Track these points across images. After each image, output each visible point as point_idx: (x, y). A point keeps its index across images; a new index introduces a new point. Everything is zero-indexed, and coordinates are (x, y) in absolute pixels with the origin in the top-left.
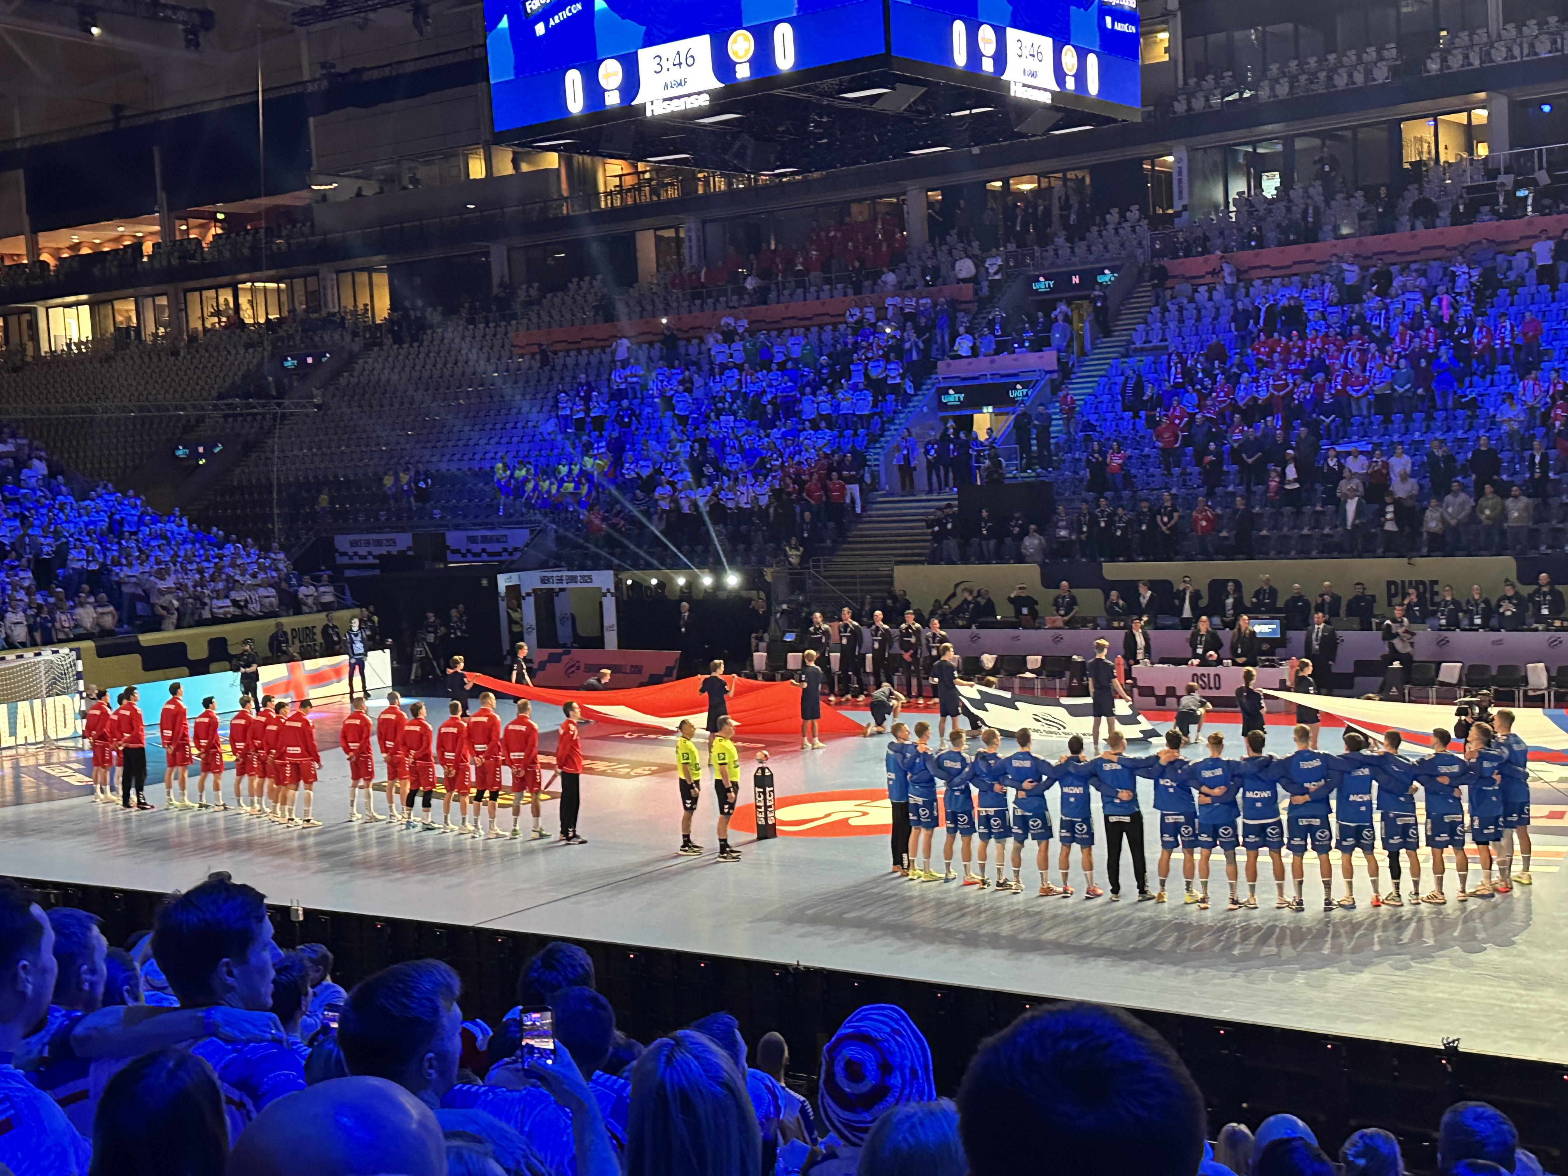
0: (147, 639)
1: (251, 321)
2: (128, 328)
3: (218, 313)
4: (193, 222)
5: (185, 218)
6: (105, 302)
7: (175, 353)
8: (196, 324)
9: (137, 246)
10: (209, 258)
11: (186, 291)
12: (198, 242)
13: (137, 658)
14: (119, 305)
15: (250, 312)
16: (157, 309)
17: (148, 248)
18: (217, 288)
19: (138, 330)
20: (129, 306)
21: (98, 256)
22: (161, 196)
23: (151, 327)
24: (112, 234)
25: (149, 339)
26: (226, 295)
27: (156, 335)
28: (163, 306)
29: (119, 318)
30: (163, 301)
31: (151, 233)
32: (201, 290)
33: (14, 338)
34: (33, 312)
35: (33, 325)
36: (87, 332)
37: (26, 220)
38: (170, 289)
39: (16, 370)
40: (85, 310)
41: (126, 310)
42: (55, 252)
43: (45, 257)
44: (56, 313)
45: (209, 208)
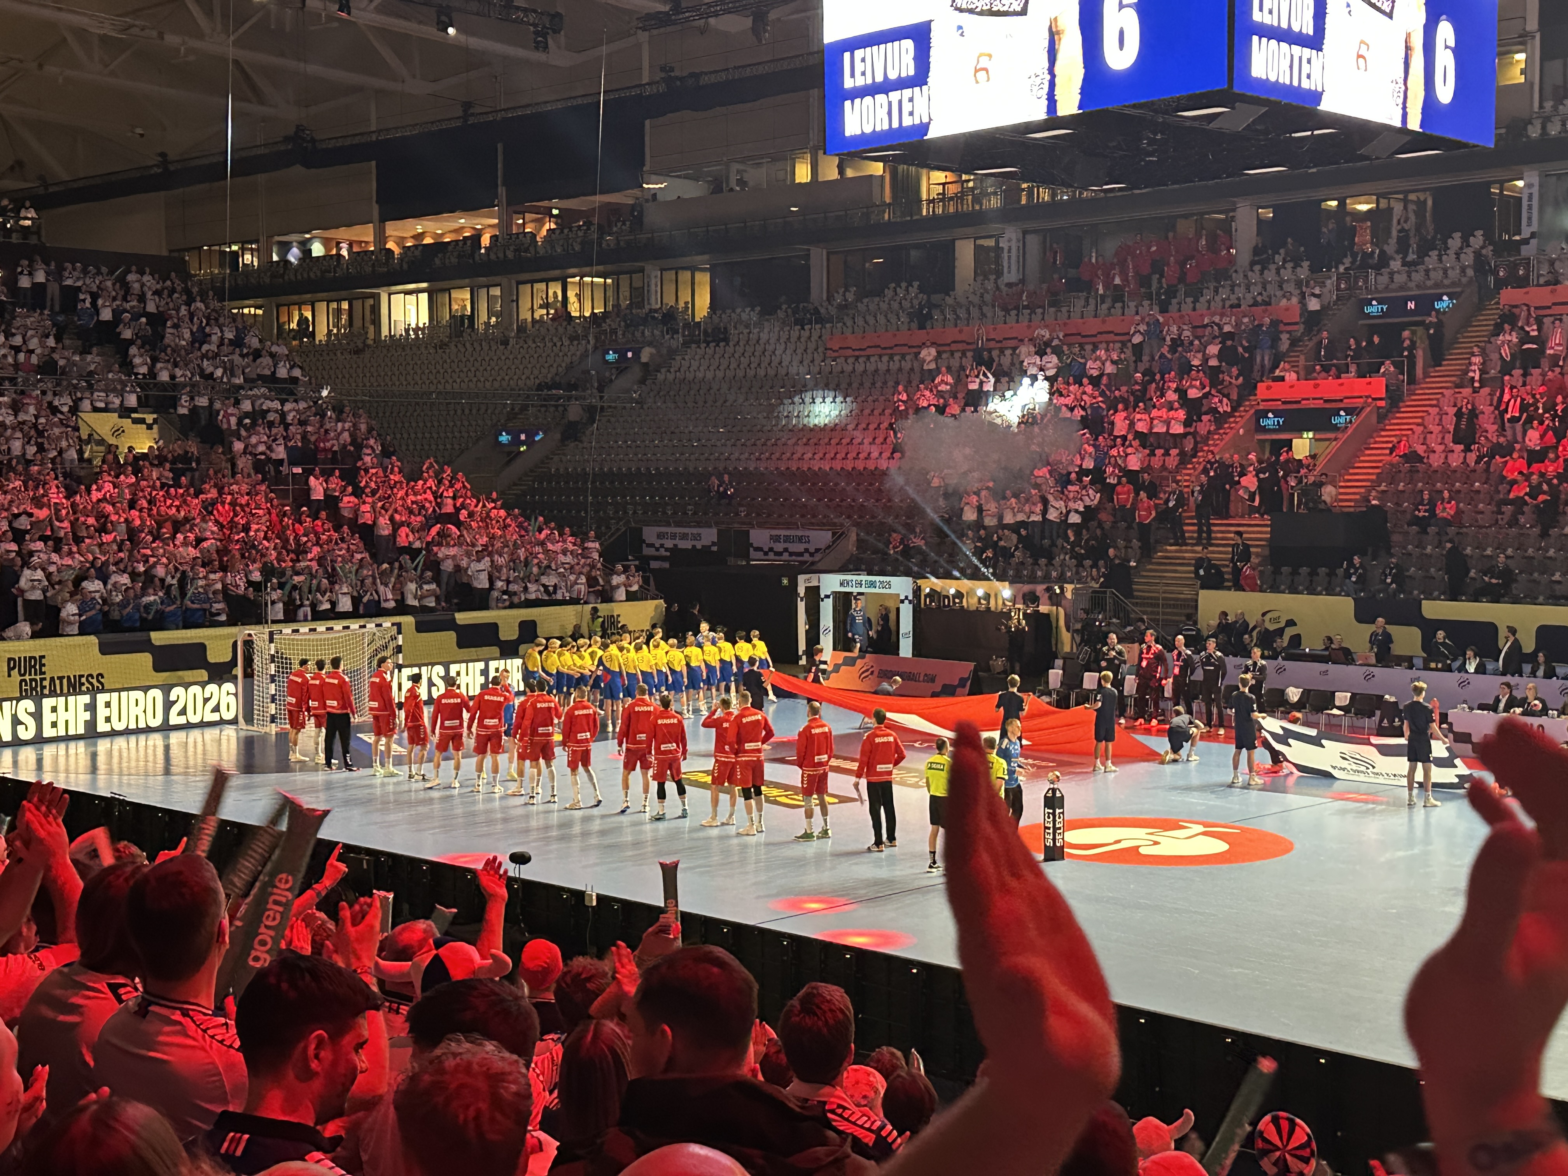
0: (463, 618)
1: (578, 314)
2: (463, 317)
3: (546, 306)
4: (529, 216)
5: (522, 213)
6: (443, 290)
7: (505, 343)
8: (525, 315)
9: (476, 238)
10: (542, 252)
11: (519, 283)
12: (533, 235)
13: (452, 636)
14: (455, 294)
15: (577, 305)
16: (491, 300)
17: (486, 240)
18: (547, 281)
19: (472, 317)
20: (465, 295)
21: (439, 247)
22: (502, 191)
23: (483, 316)
24: (455, 226)
25: (482, 328)
26: (555, 289)
27: (487, 324)
28: (495, 297)
29: (455, 307)
30: (496, 291)
31: (490, 226)
32: (532, 282)
33: (357, 323)
34: (377, 297)
35: (376, 310)
36: (424, 319)
37: (376, 208)
38: (504, 280)
39: (358, 352)
40: (424, 297)
41: (461, 299)
42: (400, 241)
43: (391, 245)
44: (397, 299)
45: (545, 203)
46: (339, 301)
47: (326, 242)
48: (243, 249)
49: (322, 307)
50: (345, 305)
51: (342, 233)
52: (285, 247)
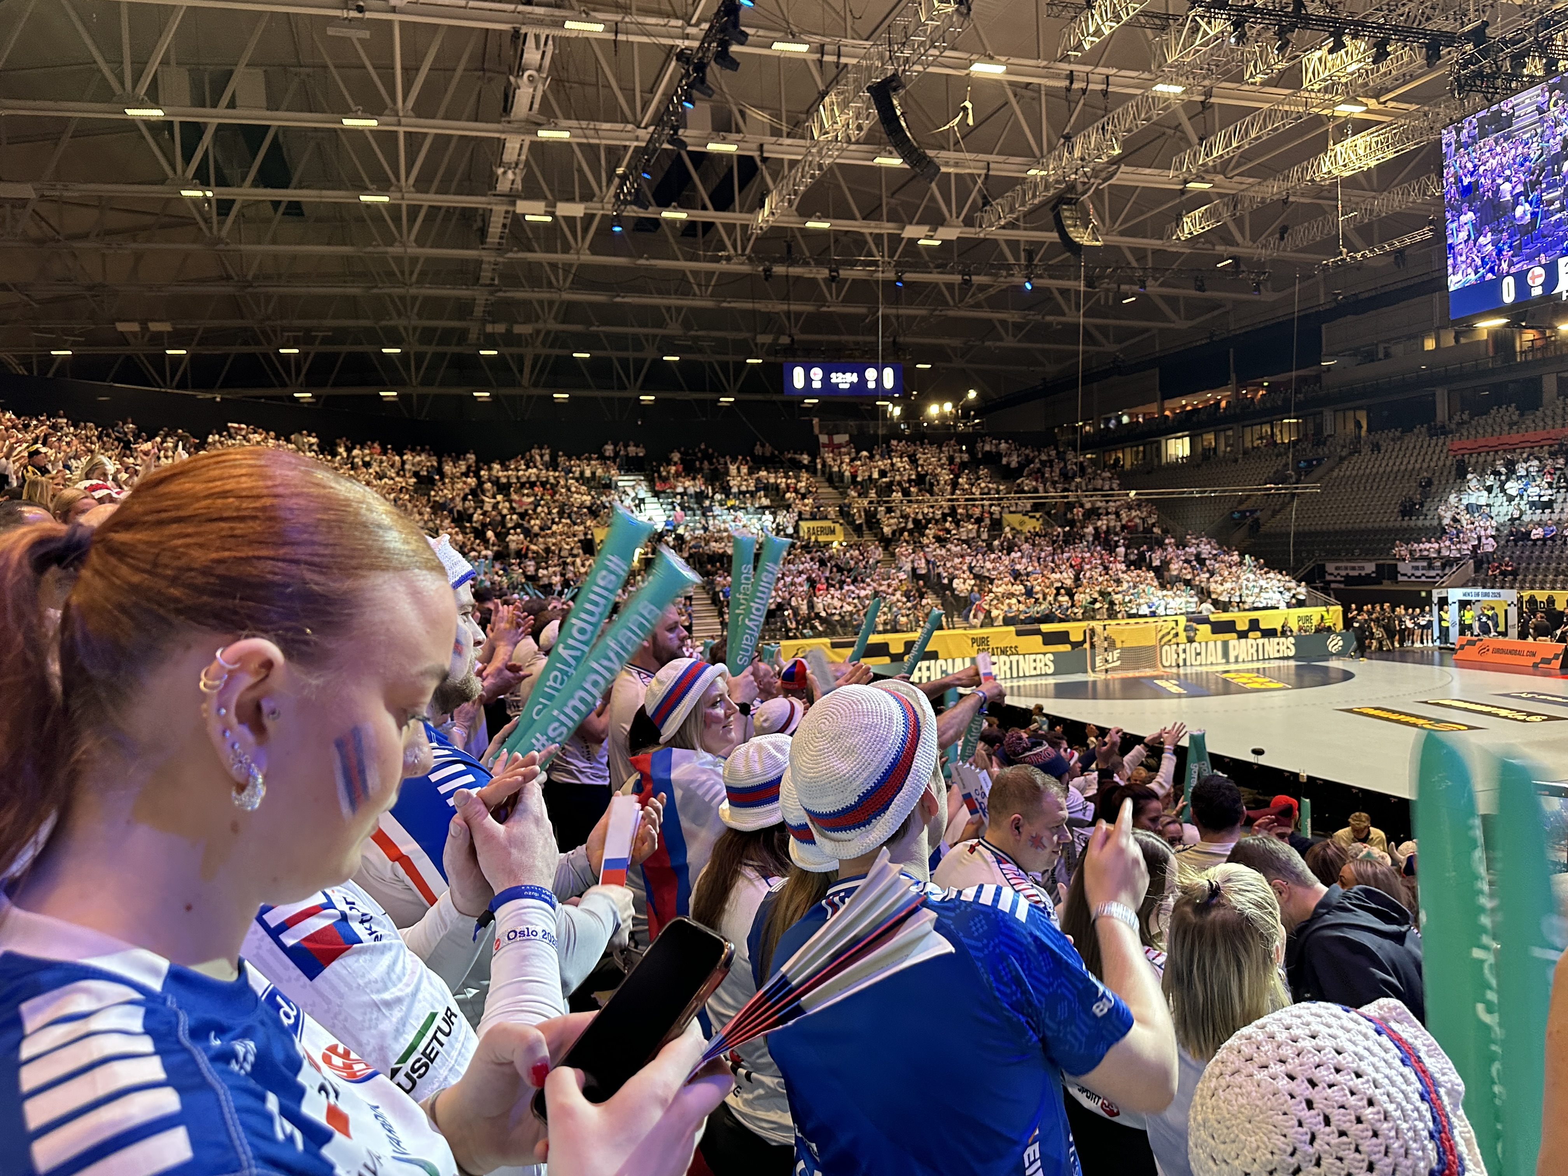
1: (1281, 442)
2: (1210, 449)
3: (1261, 438)
4: (1249, 388)
5: (1245, 387)
6: (1198, 435)
7: (1236, 461)
8: (1248, 445)
9: (1217, 404)
10: (1258, 408)
11: (1244, 427)
12: (1252, 399)
14: (1205, 436)
15: (1280, 436)
16: (1227, 438)
17: (1223, 404)
18: (1261, 424)
19: (1215, 449)
20: (1211, 436)
21: (1195, 410)
22: (1233, 376)
23: (1222, 448)
24: (1205, 398)
25: (1221, 454)
26: (1267, 429)
27: (1225, 452)
28: (1230, 436)
29: (1205, 443)
30: (1230, 433)
31: (1226, 396)
32: (1252, 425)
33: (1148, 457)
34: (1159, 443)
35: (1159, 449)
36: (1187, 452)
37: (1159, 393)
38: (1235, 426)
39: (1149, 473)
40: (1187, 439)
41: (1209, 439)
42: (1173, 410)
43: (1167, 413)
44: (1171, 442)
45: (1260, 380)
46: (1138, 446)
47: (1130, 416)
48: (1085, 425)
49: (1128, 450)
50: (1141, 448)
51: (1140, 409)
52: (1108, 420)
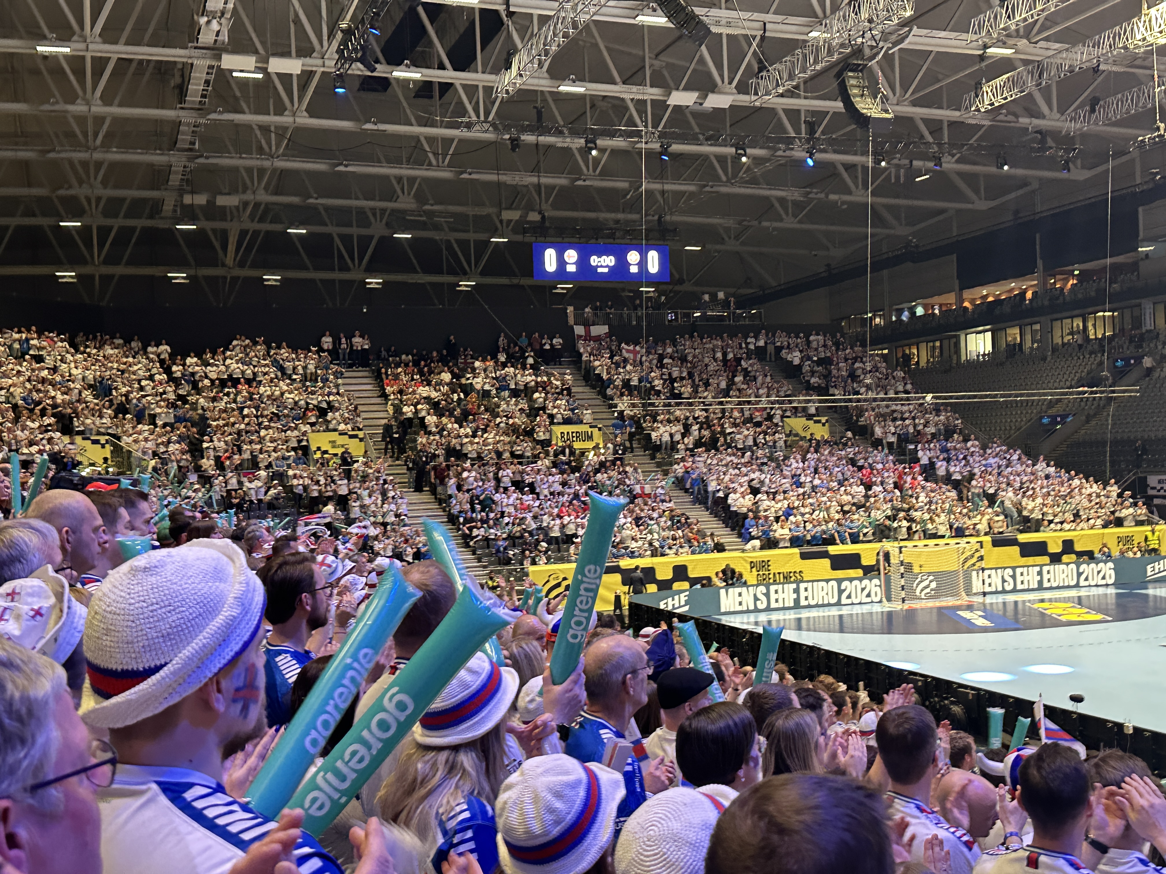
0: (1023, 538)
1: (1093, 337)
2: (1015, 345)
3: (1072, 333)
4: (1058, 277)
5: (1054, 276)
6: (1001, 329)
7: (1044, 359)
8: (1058, 340)
9: (1023, 293)
10: (1068, 299)
11: (1052, 321)
12: (1062, 289)
13: (1017, 549)
14: (1010, 331)
15: (1093, 331)
16: (1033, 333)
17: (1029, 295)
18: (1072, 317)
19: (1021, 344)
20: (1016, 331)
21: (998, 302)
22: (1040, 263)
23: (1028, 343)
24: (1008, 288)
25: (1027, 351)
26: (1078, 323)
27: (1032, 348)
28: (1036, 331)
29: (1009, 339)
30: (1037, 327)
31: (1032, 286)
32: (1061, 319)
33: (946, 354)
34: (958, 337)
35: (957, 345)
36: (989, 348)
37: (957, 282)
38: (1042, 319)
39: (946, 372)
40: (989, 335)
41: (1014, 334)
42: (972, 301)
43: (966, 304)
44: (971, 337)
45: (1070, 268)
46: (934, 341)
47: (925, 307)
48: (875, 316)
49: (923, 346)
50: (938, 344)
51: (936, 299)
52: (900, 312)
